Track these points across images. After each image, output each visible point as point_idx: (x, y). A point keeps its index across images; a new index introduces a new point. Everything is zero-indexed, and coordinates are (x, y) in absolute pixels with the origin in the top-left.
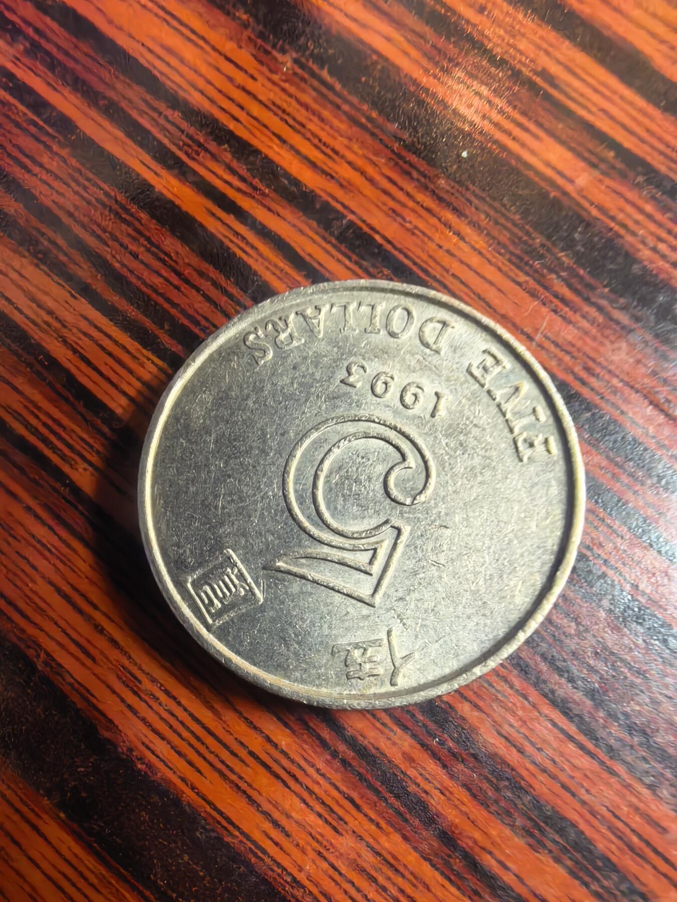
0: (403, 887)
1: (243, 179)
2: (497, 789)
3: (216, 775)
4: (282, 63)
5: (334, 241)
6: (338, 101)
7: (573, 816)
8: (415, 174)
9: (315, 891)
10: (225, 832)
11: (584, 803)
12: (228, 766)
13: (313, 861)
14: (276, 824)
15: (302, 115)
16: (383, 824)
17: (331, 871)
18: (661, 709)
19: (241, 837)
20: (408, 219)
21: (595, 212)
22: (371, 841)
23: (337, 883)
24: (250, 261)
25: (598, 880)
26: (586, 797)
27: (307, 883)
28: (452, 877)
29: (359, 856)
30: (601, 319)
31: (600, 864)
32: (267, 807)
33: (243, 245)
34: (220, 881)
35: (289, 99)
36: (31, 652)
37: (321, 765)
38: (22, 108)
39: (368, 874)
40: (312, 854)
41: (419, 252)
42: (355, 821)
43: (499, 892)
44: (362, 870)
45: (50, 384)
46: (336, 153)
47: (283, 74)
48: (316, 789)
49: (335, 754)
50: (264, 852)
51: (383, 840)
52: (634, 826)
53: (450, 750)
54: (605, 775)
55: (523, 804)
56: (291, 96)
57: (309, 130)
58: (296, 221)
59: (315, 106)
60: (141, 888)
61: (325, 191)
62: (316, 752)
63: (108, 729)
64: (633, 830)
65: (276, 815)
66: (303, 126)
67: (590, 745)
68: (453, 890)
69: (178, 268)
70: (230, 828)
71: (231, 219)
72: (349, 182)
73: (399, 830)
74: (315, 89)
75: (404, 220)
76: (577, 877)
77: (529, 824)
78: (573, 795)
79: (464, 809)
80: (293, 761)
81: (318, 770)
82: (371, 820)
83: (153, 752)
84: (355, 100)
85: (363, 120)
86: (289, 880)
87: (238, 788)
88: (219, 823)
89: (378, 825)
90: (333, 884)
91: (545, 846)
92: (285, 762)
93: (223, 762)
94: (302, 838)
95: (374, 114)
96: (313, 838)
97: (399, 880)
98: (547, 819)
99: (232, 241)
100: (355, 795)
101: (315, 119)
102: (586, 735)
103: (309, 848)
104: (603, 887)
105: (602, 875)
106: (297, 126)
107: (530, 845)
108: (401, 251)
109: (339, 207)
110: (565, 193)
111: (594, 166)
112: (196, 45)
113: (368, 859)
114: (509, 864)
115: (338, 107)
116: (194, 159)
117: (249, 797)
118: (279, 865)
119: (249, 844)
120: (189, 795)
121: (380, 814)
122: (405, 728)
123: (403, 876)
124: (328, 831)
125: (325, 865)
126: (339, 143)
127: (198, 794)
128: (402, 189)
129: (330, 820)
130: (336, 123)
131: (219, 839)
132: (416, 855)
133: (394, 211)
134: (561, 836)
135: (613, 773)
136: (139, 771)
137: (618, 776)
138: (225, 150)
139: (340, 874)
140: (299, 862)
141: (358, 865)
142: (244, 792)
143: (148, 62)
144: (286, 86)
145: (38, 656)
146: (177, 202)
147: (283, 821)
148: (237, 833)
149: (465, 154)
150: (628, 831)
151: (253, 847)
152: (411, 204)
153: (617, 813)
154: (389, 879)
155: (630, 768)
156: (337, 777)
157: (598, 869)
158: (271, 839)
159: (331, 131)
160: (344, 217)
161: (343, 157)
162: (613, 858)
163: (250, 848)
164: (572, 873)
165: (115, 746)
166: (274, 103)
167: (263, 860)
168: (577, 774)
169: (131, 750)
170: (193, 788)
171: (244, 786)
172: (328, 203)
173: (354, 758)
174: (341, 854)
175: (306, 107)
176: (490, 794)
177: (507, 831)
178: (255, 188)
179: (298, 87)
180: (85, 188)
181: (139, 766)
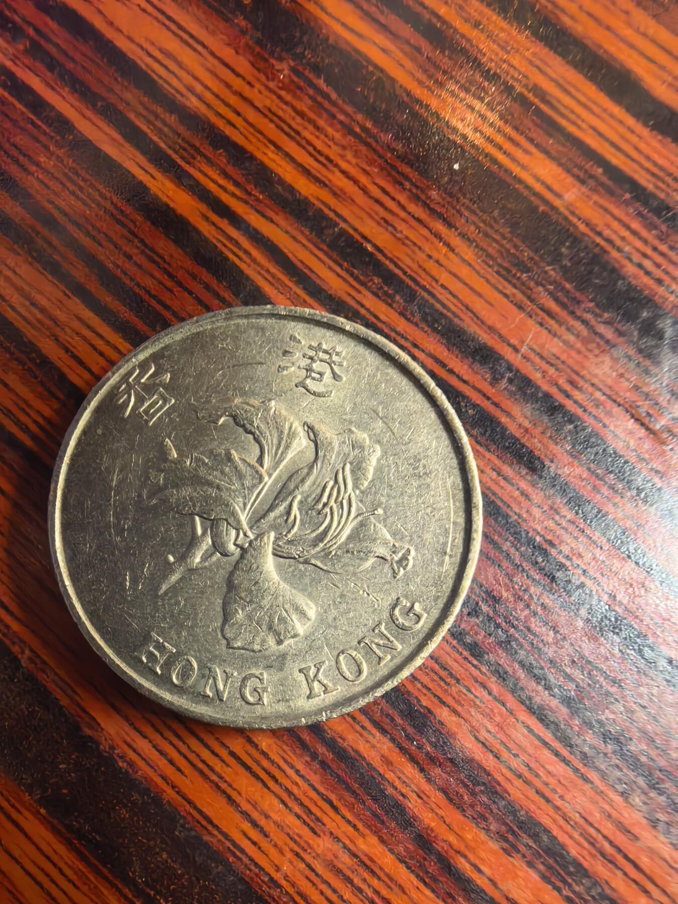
0: (377, 888)
1: (237, 184)
2: (473, 794)
3: (196, 774)
4: (278, 71)
5: (325, 248)
6: (334, 110)
7: (546, 821)
8: (407, 185)
9: (291, 891)
10: (205, 832)
11: (557, 808)
12: (208, 765)
13: (291, 862)
14: (255, 825)
15: (297, 123)
16: (360, 826)
17: (308, 872)
18: (635, 718)
19: (220, 837)
20: (399, 228)
21: (582, 227)
22: (347, 842)
23: (314, 884)
24: (243, 266)
25: (570, 886)
26: (559, 803)
27: (284, 883)
28: (427, 880)
29: (336, 857)
30: (585, 332)
31: (572, 869)
32: (246, 807)
33: (235, 250)
34: (198, 880)
35: (284, 107)
36: (16, 649)
37: (300, 766)
38: (19, 106)
39: (344, 875)
40: (289, 855)
41: (409, 262)
42: (332, 821)
43: (473, 896)
44: (338, 872)
45: (42, 383)
46: (331, 161)
47: (280, 81)
48: (295, 790)
49: (314, 756)
50: (242, 851)
51: (360, 842)
52: (605, 832)
53: (428, 753)
54: (580, 782)
55: (499, 809)
56: (287, 103)
57: (305, 138)
58: (289, 228)
59: (312, 115)
60: (120, 886)
61: (318, 199)
62: (295, 753)
63: (91, 727)
64: (605, 837)
65: (255, 815)
66: (298, 133)
67: (565, 752)
68: (428, 892)
69: (171, 270)
70: (210, 828)
71: (224, 224)
72: (341, 190)
73: (376, 833)
74: (310, 97)
75: (395, 229)
76: (550, 882)
77: (504, 828)
78: (548, 801)
79: (440, 812)
80: (272, 762)
81: (297, 772)
82: (349, 822)
83: (134, 751)
84: (349, 109)
85: (358, 130)
86: (266, 879)
87: (218, 787)
88: (198, 822)
89: (355, 826)
90: (310, 885)
91: (518, 851)
92: (265, 763)
93: (203, 762)
94: (279, 838)
95: (369, 125)
96: (291, 838)
97: (375, 882)
98: (521, 825)
99: (225, 246)
100: (333, 797)
101: (311, 128)
102: (561, 742)
103: (287, 849)
104: (574, 892)
105: (574, 880)
106: (293, 133)
107: (503, 849)
108: (391, 260)
109: (331, 215)
110: (553, 208)
111: (583, 182)
112: (195, 50)
113: (345, 860)
114: (483, 868)
115: (334, 117)
116: (189, 163)
117: (229, 798)
118: (256, 865)
119: (228, 844)
120: (170, 793)
121: (357, 816)
122: (383, 731)
123: (379, 878)
124: (306, 832)
125: (302, 866)
126: (333, 152)
127: (178, 793)
128: (394, 199)
129: (308, 820)
130: (330, 130)
131: (198, 838)
132: (392, 856)
133: (386, 221)
134: (535, 842)
135: (586, 780)
136: (121, 768)
137: (592, 783)
138: (220, 154)
139: (317, 875)
140: (276, 862)
141: (334, 866)
142: (224, 792)
143: (147, 65)
144: (283, 93)
145: (23, 652)
146: (172, 205)
147: (262, 822)
148: (216, 833)
149: (456, 167)
150: (600, 838)
151: (232, 848)
152: (403, 214)
153: (590, 819)
154: (365, 880)
155: (603, 776)
156: (315, 779)
157: (570, 874)
158: (250, 839)
159: (326, 140)
160: (337, 224)
161: (337, 166)
162: (586, 864)
163: (229, 848)
164: (544, 877)
165: (98, 744)
166: (270, 110)
167: (240, 859)
168: (551, 780)
169: (112, 748)
170: (173, 787)
171: (224, 786)
172: (321, 210)
173: (333, 760)
174: (318, 855)
175: (301, 114)
176: (466, 798)
177: (483, 836)
178: (250, 194)
179: (295, 95)
180: (81, 189)
181: (120, 764)
